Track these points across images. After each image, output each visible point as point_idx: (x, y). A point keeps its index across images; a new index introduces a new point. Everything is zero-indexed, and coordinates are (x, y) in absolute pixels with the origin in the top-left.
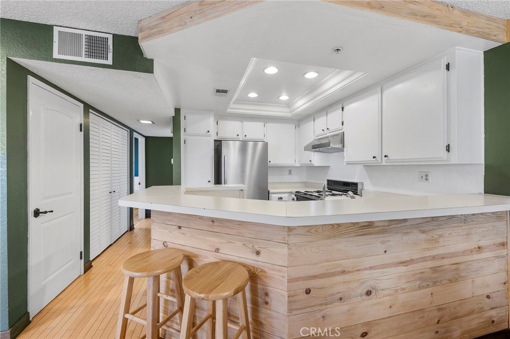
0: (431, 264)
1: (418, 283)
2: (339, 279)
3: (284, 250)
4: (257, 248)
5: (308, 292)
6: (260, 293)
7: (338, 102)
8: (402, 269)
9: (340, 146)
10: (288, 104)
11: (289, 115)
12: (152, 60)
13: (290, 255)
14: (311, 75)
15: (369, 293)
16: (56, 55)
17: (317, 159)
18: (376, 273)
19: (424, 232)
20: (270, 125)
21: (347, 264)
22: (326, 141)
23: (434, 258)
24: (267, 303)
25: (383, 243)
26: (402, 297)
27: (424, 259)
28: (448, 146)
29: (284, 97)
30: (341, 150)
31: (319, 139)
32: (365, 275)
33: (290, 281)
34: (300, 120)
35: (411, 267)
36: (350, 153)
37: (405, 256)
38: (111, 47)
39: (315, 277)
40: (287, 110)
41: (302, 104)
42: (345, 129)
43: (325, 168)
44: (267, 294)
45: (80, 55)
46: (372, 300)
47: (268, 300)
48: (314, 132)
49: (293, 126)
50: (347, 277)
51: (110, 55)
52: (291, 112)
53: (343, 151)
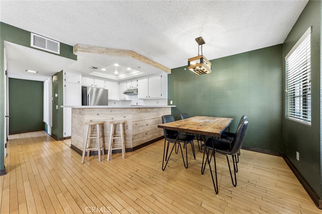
0: (158, 119)
1: (155, 123)
2: (142, 122)
3: (131, 115)
4: (125, 116)
5: (136, 124)
6: (126, 126)
7: (136, 78)
8: (153, 120)
9: (136, 93)
10: (117, 75)
11: (116, 79)
12: (76, 56)
13: (133, 116)
14: (129, 69)
15: (147, 125)
16: (32, 45)
17: (127, 97)
18: (148, 121)
19: (157, 112)
20: (107, 82)
21: (143, 119)
22: (131, 91)
23: (158, 118)
24: (127, 128)
25: (150, 114)
26: (153, 126)
27: (157, 118)
28: (161, 95)
29: (116, 72)
30: (137, 94)
31: (128, 90)
32: (146, 121)
33: (133, 122)
34: (120, 82)
35: (154, 120)
36: (140, 95)
37: (153, 117)
38: (59, 47)
39: (137, 121)
40: (116, 77)
41: (122, 76)
42: (138, 88)
43: (130, 101)
44: (127, 126)
45: (45, 48)
46: (148, 127)
47: (127, 127)
48: (127, 87)
49: (117, 84)
50: (143, 121)
51: (59, 51)
52: (117, 78)
53: (137, 95)
